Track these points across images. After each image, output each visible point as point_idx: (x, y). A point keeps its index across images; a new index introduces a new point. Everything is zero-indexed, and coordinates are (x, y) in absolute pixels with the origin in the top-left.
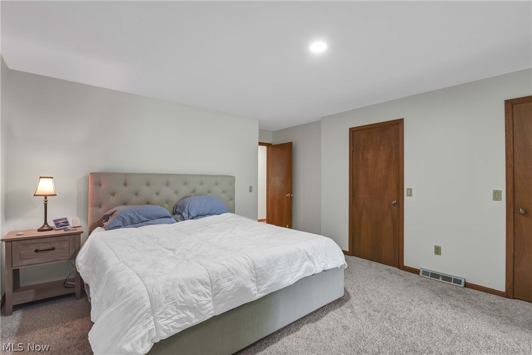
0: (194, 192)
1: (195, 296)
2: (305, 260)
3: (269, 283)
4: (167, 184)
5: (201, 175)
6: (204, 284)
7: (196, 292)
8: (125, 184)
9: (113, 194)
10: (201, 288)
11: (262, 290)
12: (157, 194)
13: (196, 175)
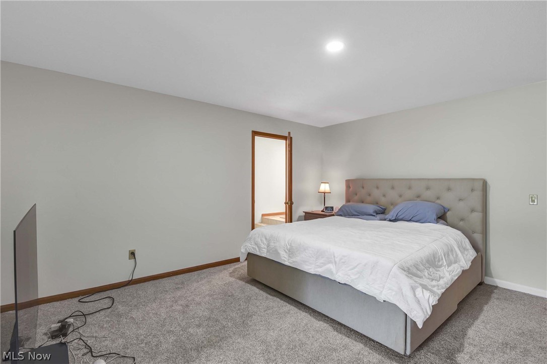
0: (418, 197)
1: (260, 241)
2: (330, 262)
3: (294, 259)
4: (393, 188)
5: (429, 179)
6: (266, 239)
7: (261, 240)
8: (363, 187)
9: (356, 194)
10: (264, 239)
11: (290, 261)
12: (384, 196)
13: (423, 179)
